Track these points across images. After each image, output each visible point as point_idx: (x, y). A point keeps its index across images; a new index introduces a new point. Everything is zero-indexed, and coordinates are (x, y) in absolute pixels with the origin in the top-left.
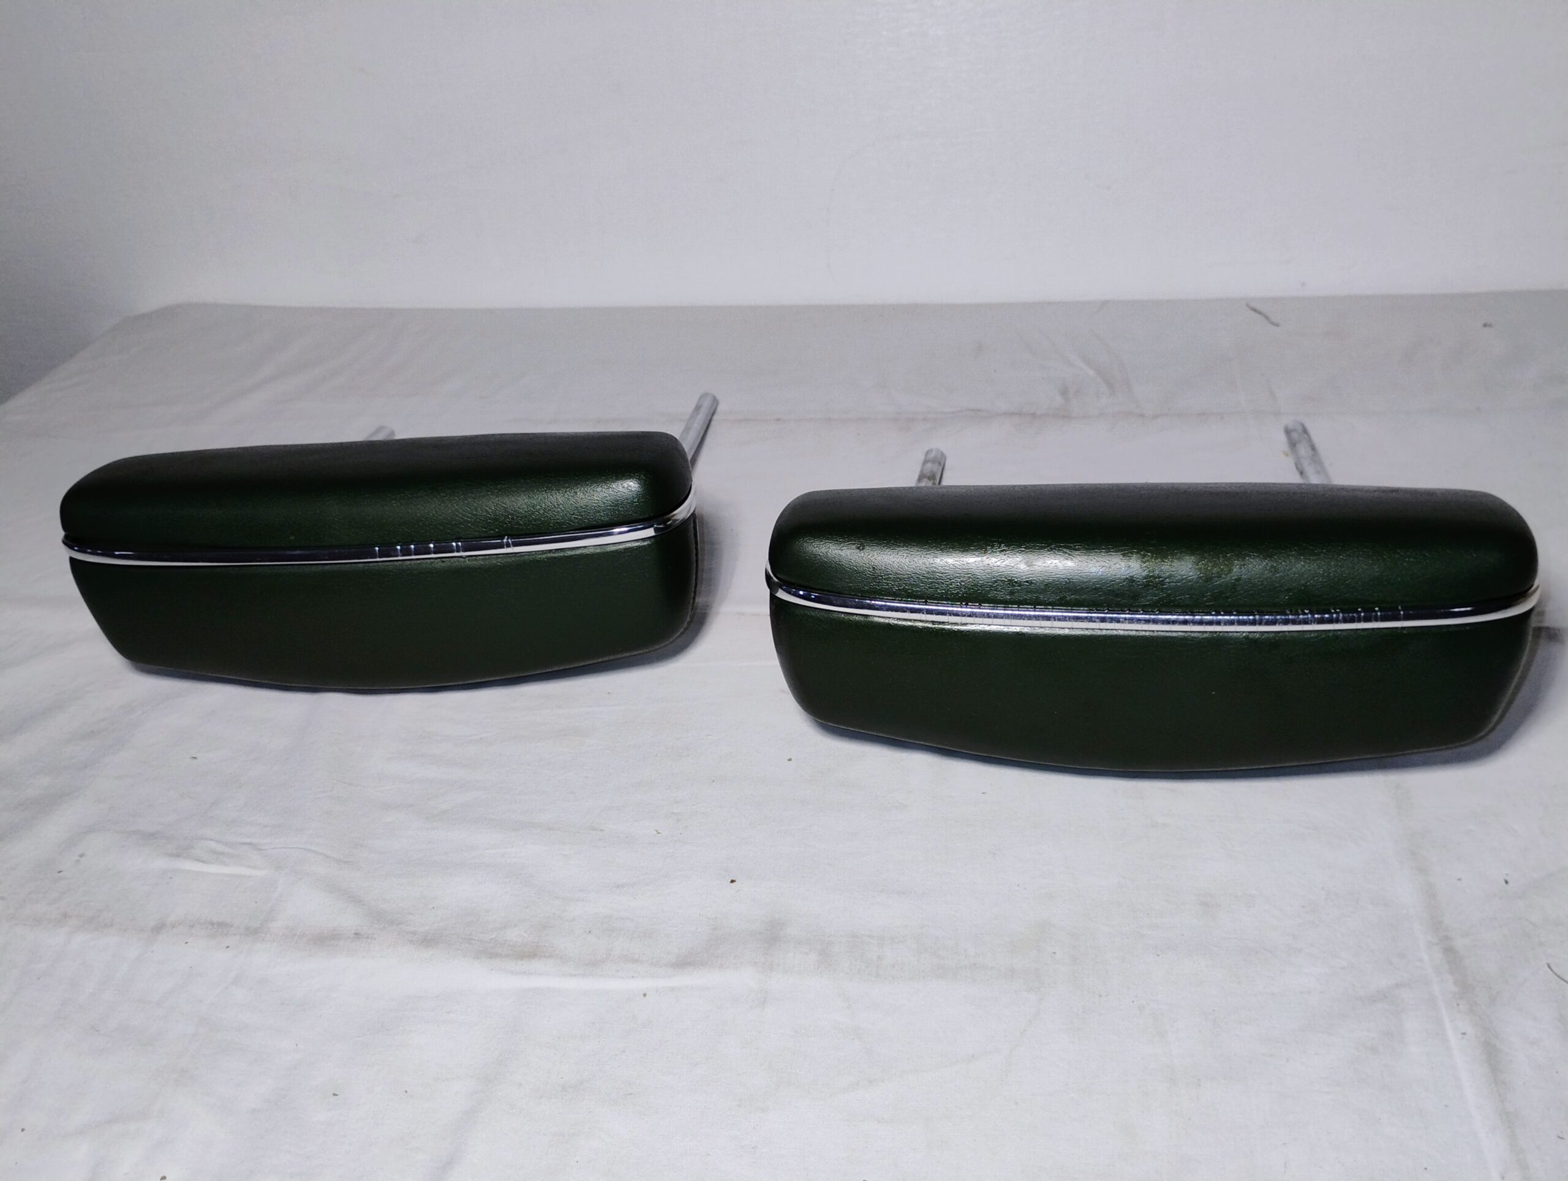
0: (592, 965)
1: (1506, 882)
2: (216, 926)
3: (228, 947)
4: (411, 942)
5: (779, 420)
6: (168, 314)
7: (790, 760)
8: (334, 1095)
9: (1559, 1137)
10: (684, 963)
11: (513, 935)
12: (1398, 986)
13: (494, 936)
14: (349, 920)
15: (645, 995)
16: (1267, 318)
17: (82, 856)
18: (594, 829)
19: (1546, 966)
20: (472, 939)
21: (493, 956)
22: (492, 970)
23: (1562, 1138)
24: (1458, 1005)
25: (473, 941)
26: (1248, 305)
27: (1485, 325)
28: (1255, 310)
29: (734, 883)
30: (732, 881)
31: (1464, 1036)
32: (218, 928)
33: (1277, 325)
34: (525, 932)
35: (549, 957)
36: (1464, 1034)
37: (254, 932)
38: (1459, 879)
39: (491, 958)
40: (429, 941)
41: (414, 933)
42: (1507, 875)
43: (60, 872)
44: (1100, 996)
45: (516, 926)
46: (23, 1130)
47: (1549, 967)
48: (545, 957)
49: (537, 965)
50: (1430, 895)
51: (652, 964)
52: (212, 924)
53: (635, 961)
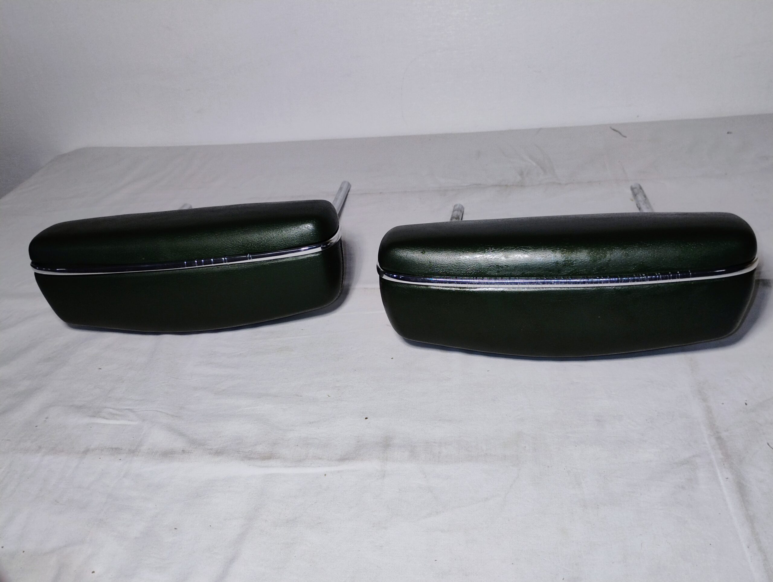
0: (299, 461)
1: (746, 404)
2: (114, 450)
3: (120, 460)
4: (210, 453)
5: (381, 193)
6: (78, 153)
7: (392, 358)
8: (175, 529)
10: (343, 459)
11: (259, 449)
12: (694, 456)
13: (250, 450)
14: (179, 444)
15: (325, 475)
16: (620, 133)
17: (47, 418)
18: (297, 396)
19: (767, 444)
20: (240, 451)
21: (250, 459)
22: (250, 466)
24: (724, 464)
25: (240, 452)
26: (611, 128)
27: (728, 133)
28: (614, 130)
29: (367, 419)
30: (366, 418)
31: (727, 479)
32: (116, 451)
33: (625, 137)
34: (266, 447)
35: (278, 458)
36: (727, 478)
37: (133, 452)
38: (723, 404)
40: (219, 453)
41: (211, 449)
42: (746, 401)
43: (36, 426)
44: (548, 467)
45: (261, 444)
46: (24, 552)
48: (276, 458)
49: (272, 462)
50: (708, 411)
51: (328, 460)
52: (112, 449)
53: (320, 459)
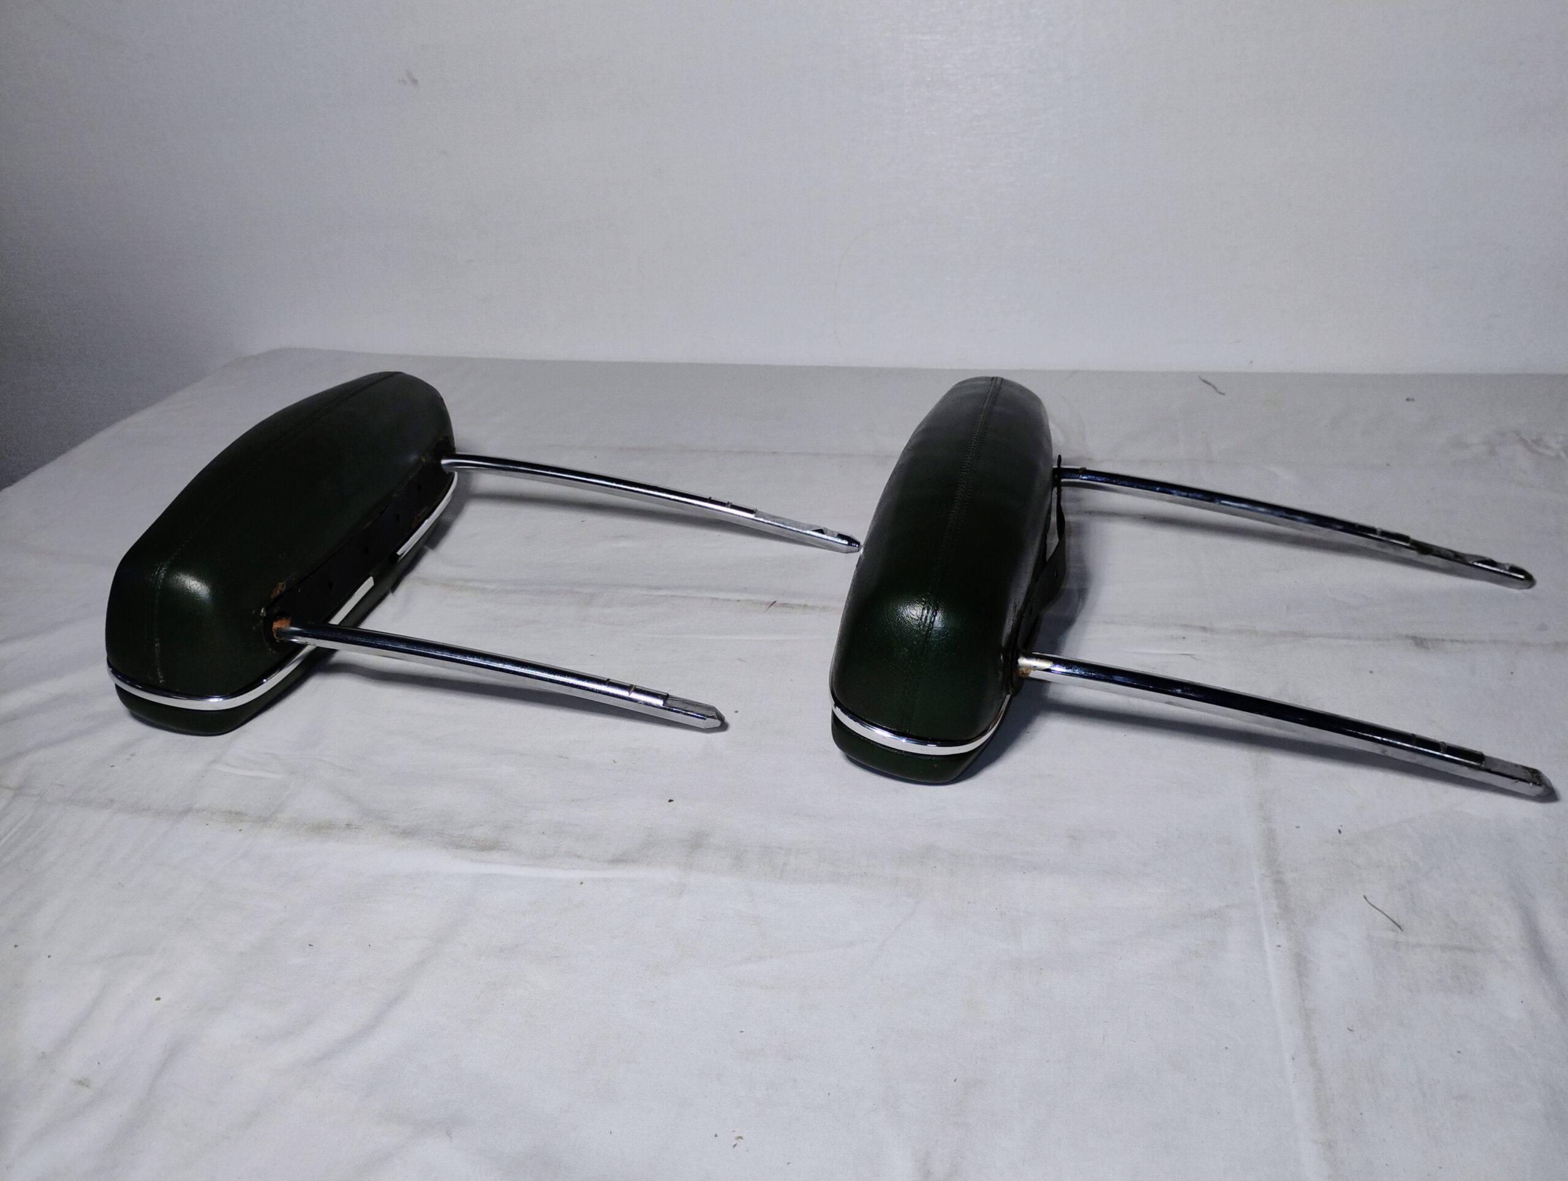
0: (541, 858)
1: (1340, 831)
2: (233, 815)
3: (240, 830)
4: (392, 833)
5: (774, 453)
6: (274, 355)
7: (737, 712)
8: (310, 945)
9: (1349, 1029)
10: (618, 860)
11: (478, 833)
12: (1227, 906)
13: (462, 833)
14: (344, 813)
15: (582, 883)
16: (1215, 388)
17: (133, 755)
18: (561, 757)
19: (1363, 898)
20: (443, 834)
21: (458, 847)
22: (456, 857)
23: (1352, 1030)
24: (1278, 923)
25: (444, 836)
26: (1200, 378)
27: (1408, 400)
28: (1206, 382)
29: (672, 802)
30: (670, 801)
31: (1279, 948)
32: (235, 816)
33: (1223, 394)
34: (489, 830)
35: (505, 850)
36: (1279, 946)
37: (264, 820)
38: (1298, 827)
39: (457, 848)
40: (407, 833)
41: (397, 827)
42: (1341, 826)
43: (112, 766)
44: (969, 903)
45: (482, 825)
46: (49, 957)
47: (1365, 898)
48: (501, 850)
49: (495, 855)
50: (1270, 838)
51: (591, 859)
52: (231, 812)
53: (579, 857)
